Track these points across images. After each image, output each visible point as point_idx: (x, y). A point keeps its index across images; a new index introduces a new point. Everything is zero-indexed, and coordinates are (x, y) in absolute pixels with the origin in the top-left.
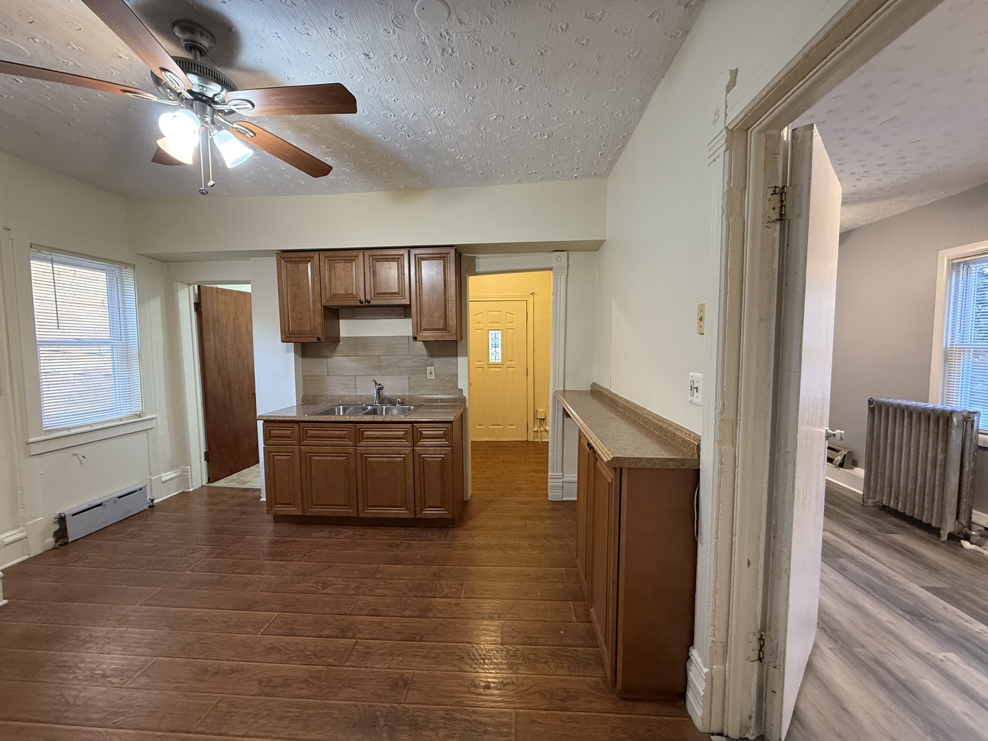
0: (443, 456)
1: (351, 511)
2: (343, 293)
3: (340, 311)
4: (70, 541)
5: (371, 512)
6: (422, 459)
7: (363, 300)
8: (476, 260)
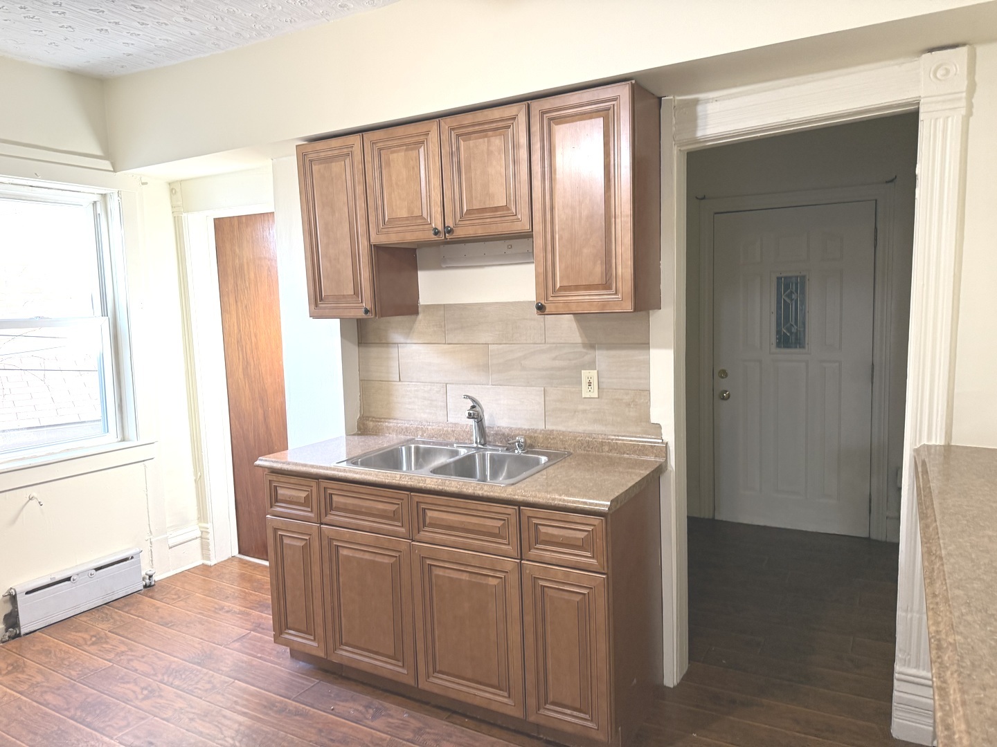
0: (585, 591)
1: (405, 672)
2: (405, 214)
3: (418, 252)
4: (22, 633)
5: (441, 684)
6: (539, 591)
7: (440, 228)
8: (700, 108)
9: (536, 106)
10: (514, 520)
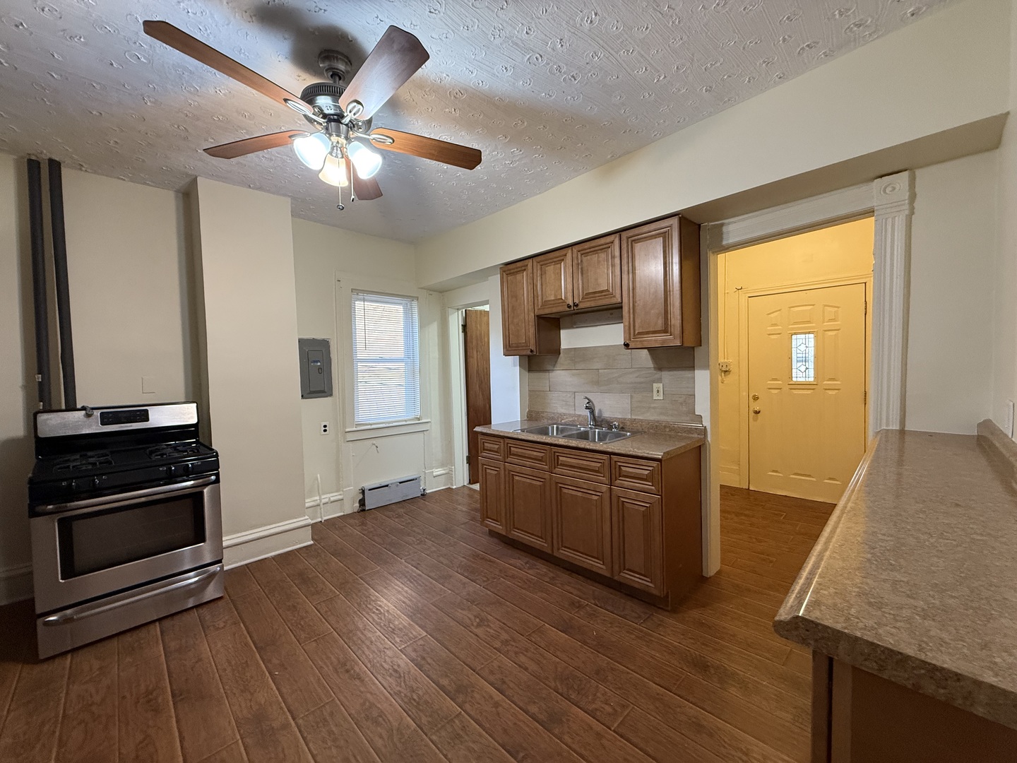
0: (648, 505)
1: (546, 545)
2: (553, 299)
3: (561, 320)
4: (367, 509)
5: (565, 553)
6: (620, 503)
7: (571, 304)
8: (724, 229)
9: (624, 235)
10: (607, 463)
